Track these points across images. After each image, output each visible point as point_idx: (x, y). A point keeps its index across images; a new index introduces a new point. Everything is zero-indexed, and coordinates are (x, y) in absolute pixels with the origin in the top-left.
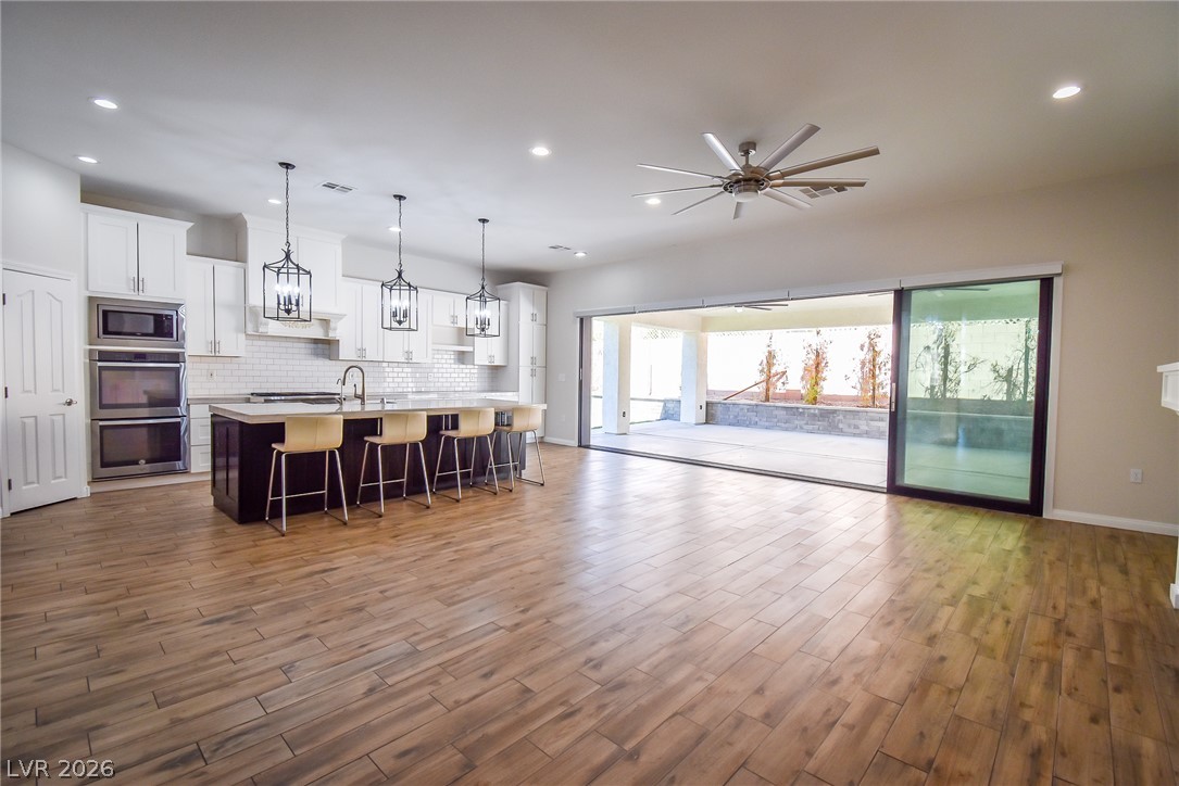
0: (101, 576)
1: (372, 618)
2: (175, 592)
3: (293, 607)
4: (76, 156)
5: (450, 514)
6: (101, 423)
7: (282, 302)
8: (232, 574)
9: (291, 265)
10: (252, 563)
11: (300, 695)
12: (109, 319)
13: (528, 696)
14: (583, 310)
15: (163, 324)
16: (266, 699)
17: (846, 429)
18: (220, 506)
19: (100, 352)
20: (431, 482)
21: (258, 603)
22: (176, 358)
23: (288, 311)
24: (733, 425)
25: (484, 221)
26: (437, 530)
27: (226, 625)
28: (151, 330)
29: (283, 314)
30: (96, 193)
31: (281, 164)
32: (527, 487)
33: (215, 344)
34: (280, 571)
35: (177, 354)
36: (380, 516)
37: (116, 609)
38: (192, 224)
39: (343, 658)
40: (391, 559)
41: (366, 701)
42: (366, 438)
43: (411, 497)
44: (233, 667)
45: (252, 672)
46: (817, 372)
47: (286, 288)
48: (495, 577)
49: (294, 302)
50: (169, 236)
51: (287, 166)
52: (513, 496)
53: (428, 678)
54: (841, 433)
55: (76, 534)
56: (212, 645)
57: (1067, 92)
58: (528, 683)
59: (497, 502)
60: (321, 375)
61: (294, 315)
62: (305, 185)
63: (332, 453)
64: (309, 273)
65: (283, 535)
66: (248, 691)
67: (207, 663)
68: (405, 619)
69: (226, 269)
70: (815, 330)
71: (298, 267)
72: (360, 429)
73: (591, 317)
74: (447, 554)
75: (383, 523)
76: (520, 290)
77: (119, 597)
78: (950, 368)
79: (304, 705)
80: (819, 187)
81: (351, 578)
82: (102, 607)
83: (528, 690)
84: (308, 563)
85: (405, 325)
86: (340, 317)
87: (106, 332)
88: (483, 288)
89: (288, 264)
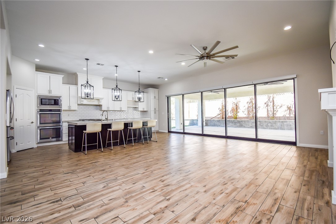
0: (40, 164)
1: (106, 172)
2: (57, 167)
3: (87, 170)
4: (34, 59)
5: (130, 149)
6: (40, 128)
7: (86, 94)
8: (72, 163)
9: (88, 85)
10: (77, 161)
11: (86, 188)
12: (42, 101)
13: (144, 188)
14: (168, 94)
15: (56, 102)
16: (78, 189)
17: (245, 126)
18: (70, 148)
19: (40, 109)
20: (126, 141)
21: (78, 169)
22: (59, 110)
23: (88, 97)
24: (213, 126)
25: (139, 71)
26: (127, 153)
27: (70, 174)
28: (53, 104)
29: (86, 97)
30: (40, 68)
31: (86, 59)
32: (152, 142)
33: (70, 107)
34: (84, 163)
35: (60, 110)
36: (112, 150)
37: (42, 171)
38: (63, 76)
39: (98, 180)
40: (113, 159)
41: (103, 189)
42: (108, 129)
43: (121, 145)
44: (70, 183)
45: (75, 183)
46: (237, 110)
47: (87, 90)
48: (140, 163)
49: (89, 94)
50: (58, 79)
51: (87, 59)
52: (148, 144)
53: (119, 184)
54: (244, 127)
55: (33, 156)
56: (66, 178)
57: (288, 28)
58: (144, 185)
59: (143, 146)
60: (97, 114)
61: (89, 97)
62: (92, 64)
63: (99, 133)
64: (93, 86)
65: (86, 155)
66: (74, 188)
67: (64, 182)
68: (115, 172)
69: (73, 87)
70: (235, 98)
71: (90, 85)
72: (106, 127)
73: (170, 96)
74: (129, 158)
75: (112, 151)
76: (151, 90)
77: (43, 169)
78: (275, 107)
79: (87, 190)
80: (227, 57)
81: (103, 163)
82: (39, 171)
83: (144, 187)
84: (92, 161)
85: (118, 99)
86: (102, 99)
87: (42, 104)
88: (139, 89)
89: (88, 84)
